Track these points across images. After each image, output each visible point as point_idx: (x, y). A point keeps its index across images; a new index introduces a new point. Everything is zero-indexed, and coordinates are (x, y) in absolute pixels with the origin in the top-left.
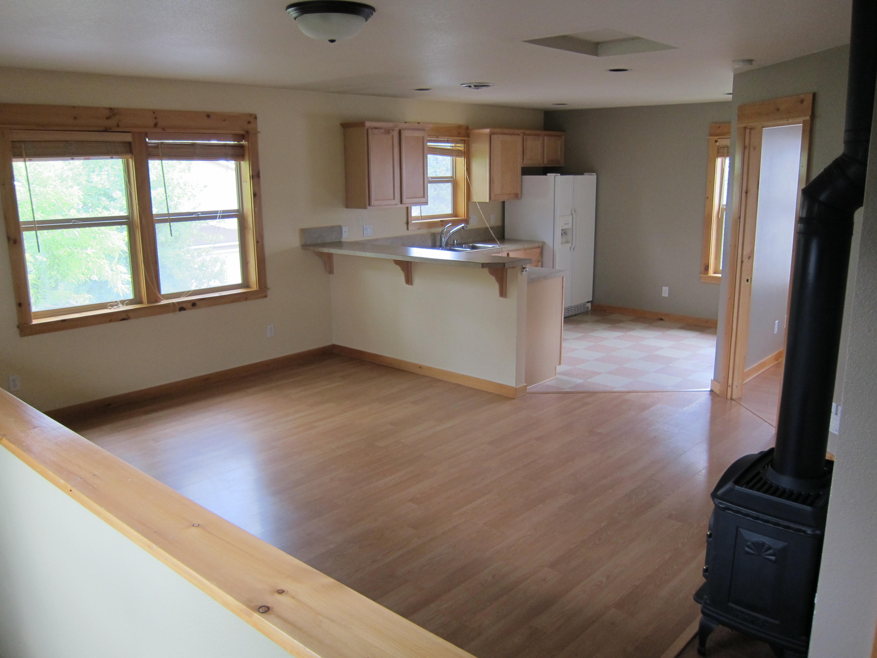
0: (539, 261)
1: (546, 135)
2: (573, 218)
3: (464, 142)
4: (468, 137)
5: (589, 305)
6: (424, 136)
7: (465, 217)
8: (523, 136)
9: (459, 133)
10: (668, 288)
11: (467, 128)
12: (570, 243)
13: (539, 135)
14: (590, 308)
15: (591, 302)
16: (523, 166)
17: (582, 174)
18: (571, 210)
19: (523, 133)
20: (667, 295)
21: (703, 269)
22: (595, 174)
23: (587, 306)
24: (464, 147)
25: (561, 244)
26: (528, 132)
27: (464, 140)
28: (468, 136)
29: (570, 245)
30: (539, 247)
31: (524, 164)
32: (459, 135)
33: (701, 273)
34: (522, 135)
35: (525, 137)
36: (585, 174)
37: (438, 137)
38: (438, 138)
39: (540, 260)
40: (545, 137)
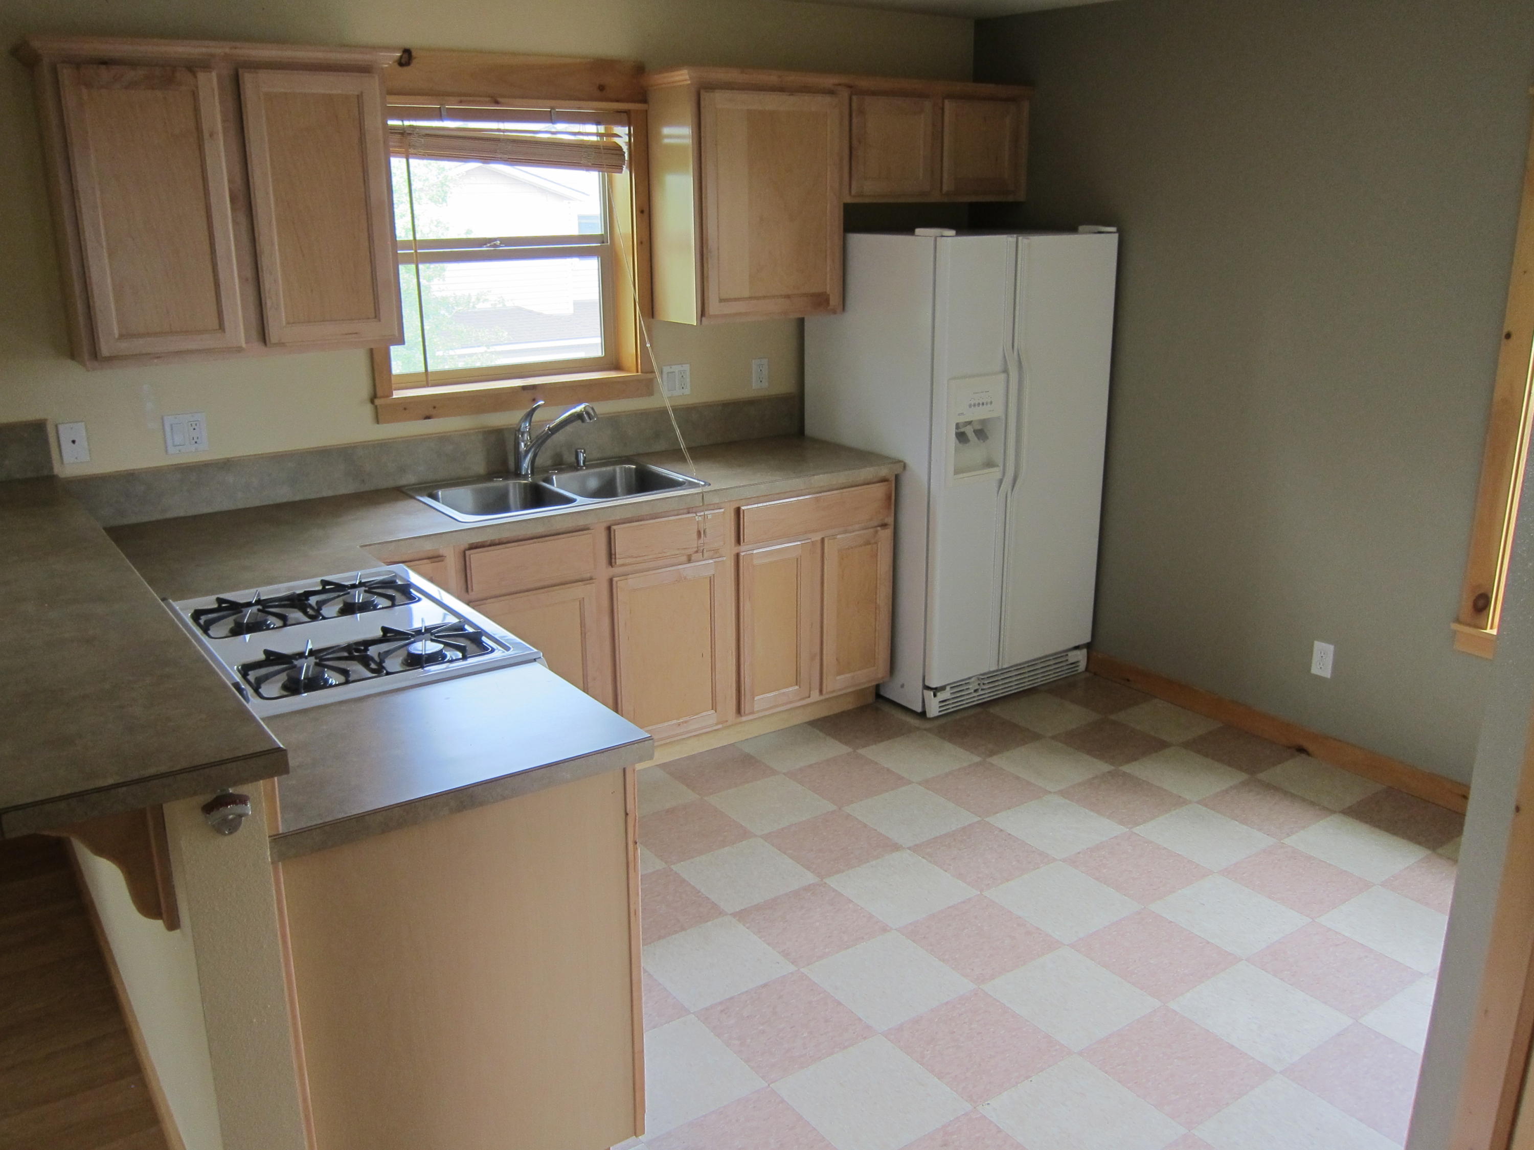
0: (884, 526)
1: (950, 96)
2: (1008, 382)
3: (625, 117)
4: (644, 101)
5: (1080, 657)
6: (362, 93)
7: (637, 372)
8: (850, 100)
9: (601, 88)
10: (1332, 647)
11: (639, 69)
12: (998, 466)
13: (923, 95)
14: (1082, 666)
15: (1089, 646)
16: (849, 200)
17: (1071, 229)
18: (1005, 357)
19: (850, 87)
20: (1327, 673)
21: (1467, 604)
22: (1113, 229)
23: (1071, 660)
24: (629, 135)
25: (957, 472)
26: (864, 83)
27: (627, 112)
28: (642, 96)
29: (998, 476)
30: (884, 480)
31: (853, 192)
32: (601, 92)
33: (1458, 620)
34: (845, 94)
35: (854, 98)
36: (1081, 228)
37: (500, 100)
38: (497, 103)
39: (890, 520)
40: (948, 105)
